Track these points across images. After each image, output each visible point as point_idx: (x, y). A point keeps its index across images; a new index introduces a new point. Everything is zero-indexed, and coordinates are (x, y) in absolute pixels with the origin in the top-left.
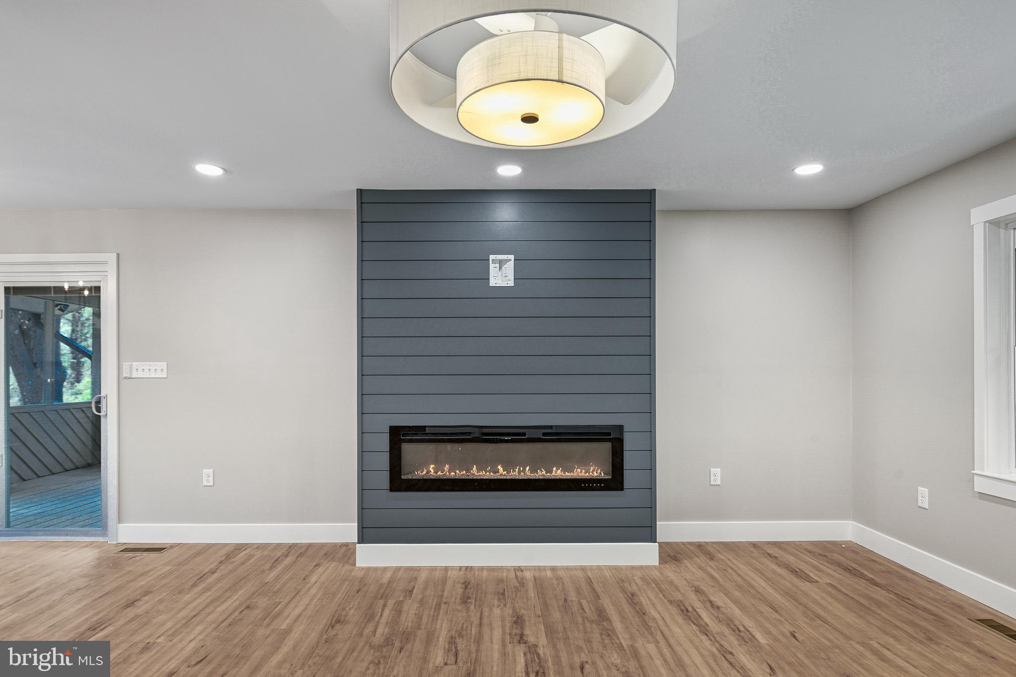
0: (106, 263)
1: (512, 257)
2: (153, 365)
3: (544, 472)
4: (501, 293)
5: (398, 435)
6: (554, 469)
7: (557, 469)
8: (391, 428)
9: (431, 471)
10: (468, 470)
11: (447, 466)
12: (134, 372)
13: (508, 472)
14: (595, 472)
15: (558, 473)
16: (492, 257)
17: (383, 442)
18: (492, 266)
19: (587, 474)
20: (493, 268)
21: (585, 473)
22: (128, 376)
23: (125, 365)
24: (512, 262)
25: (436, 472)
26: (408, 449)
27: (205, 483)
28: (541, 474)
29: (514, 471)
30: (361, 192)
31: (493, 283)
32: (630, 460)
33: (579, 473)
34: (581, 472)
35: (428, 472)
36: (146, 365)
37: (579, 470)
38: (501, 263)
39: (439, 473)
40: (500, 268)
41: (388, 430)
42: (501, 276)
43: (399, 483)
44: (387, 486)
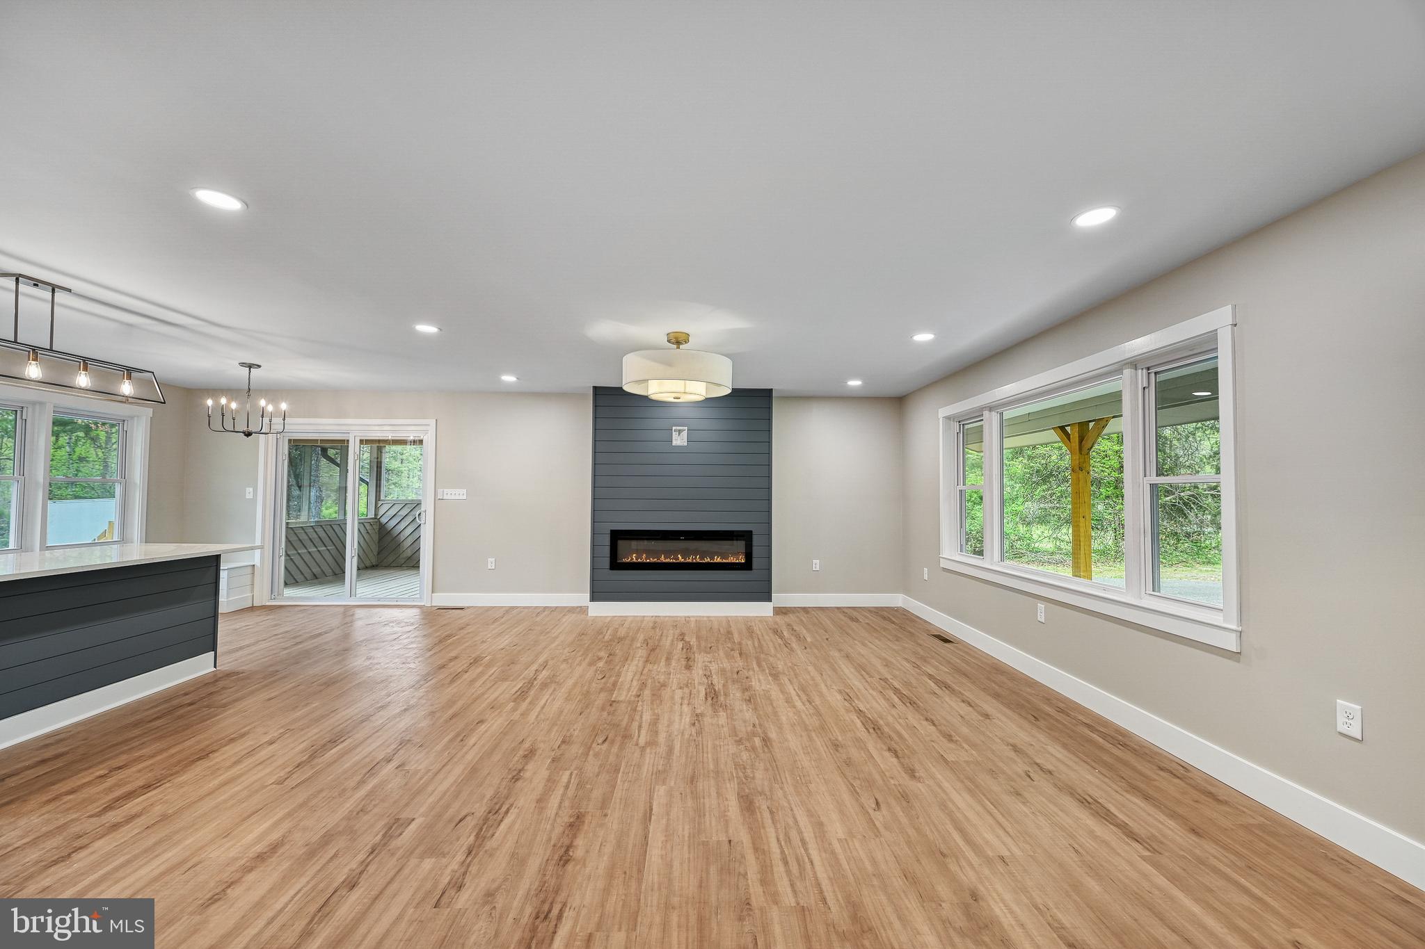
0: (428, 425)
1: (685, 428)
2: (458, 491)
3: (709, 560)
4: (680, 450)
5: (616, 536)
6: (715, 557)
7: (717, 557)
8: (611, 531)
9: (634, 558)
10: (656, 559)
11: (644, 555)
12: (445, 495)
13: (685, 559)
14: (736, 559)
15: (717, 559)
16: (674, 428)
17: (607, 540)
18: (674, 433)
19: (733, 560)
20: (675, 435)
22: (441, 498)
23: (440, 491)
24: (686, 431)
25: (637, 559)
26: (622, 544)
27: (489, 566)
28: (707, 560)
29: (689, 559)
30: (595, 388)
31: (674, 443)
32: (756, 551)
35: (632, 559)
36: (453, 491)
38: (680, 432)
39: (639, 560)
40: (679, 434)
41: (609, 532)
42: (679, 439)
43: (616, 565)
44: (608, 566)
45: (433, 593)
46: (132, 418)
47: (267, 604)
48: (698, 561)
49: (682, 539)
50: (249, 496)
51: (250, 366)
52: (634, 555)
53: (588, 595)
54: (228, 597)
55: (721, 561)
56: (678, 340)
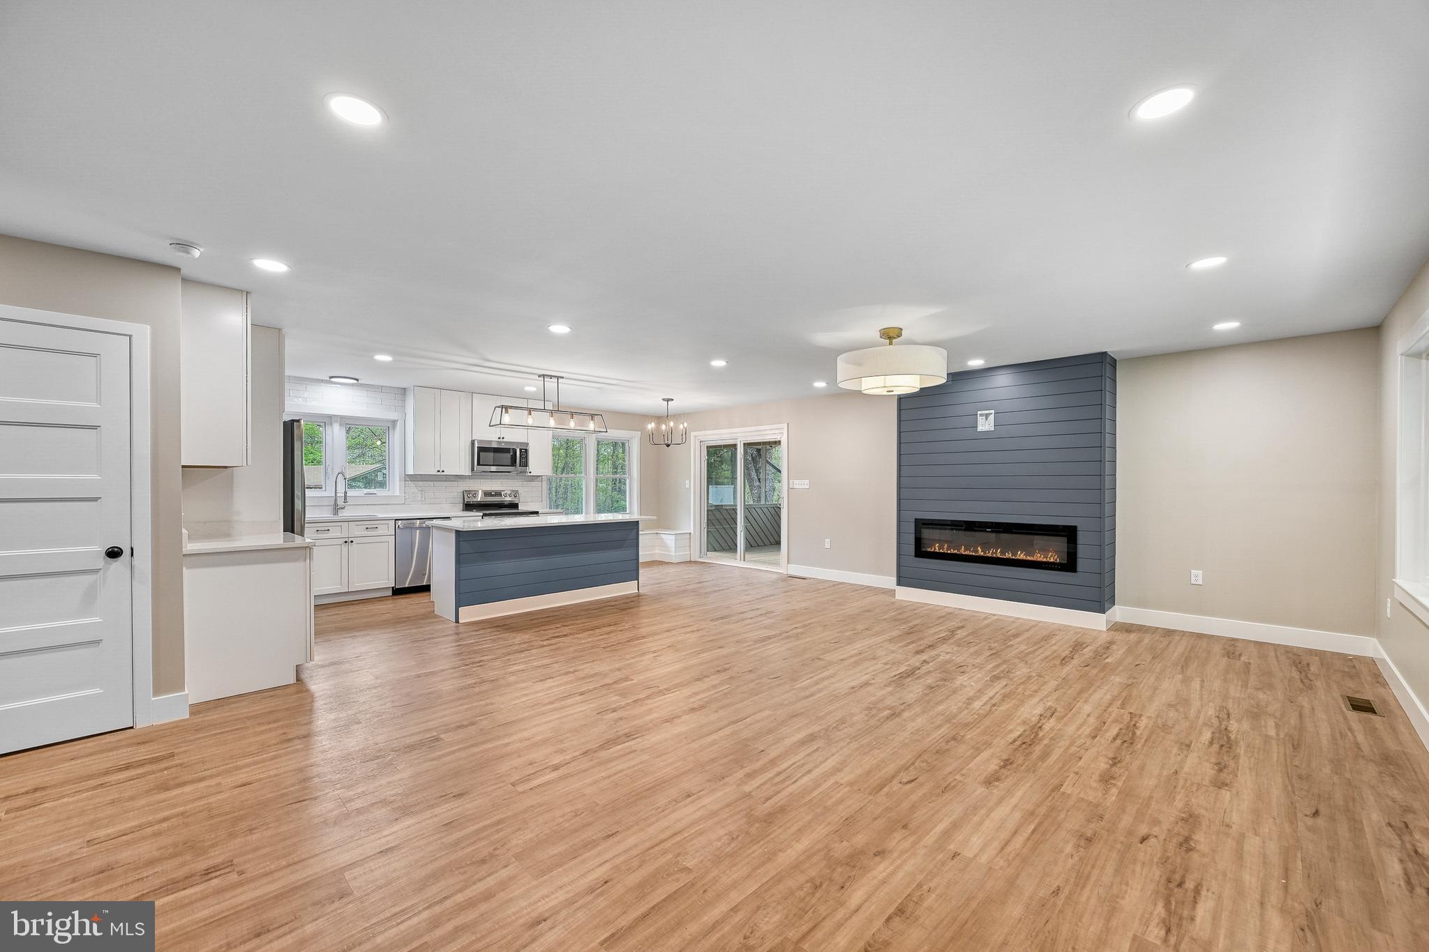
0: (782, 428)
1: (993, 411)
2: (804, 481)
4: (985, 436)
5: (921, 524)
6: (1019, 553)
7: (1021, 554)
8: (916, 519)
10: (958, 550)
11: (946, 545)
12: (795, 485)
13: (985, 553)
14: (1052, 558)
15: (1021, 556)
16: (979, 412)
17: (911, 527)
18: (979, 418)
19: (1045, 560)
20: (981, 420)
21: (1044, 558)
22: (792, 487)
23: (791, 481)
24: (993, 415)
25: (939, 549)
26: (927, 533)
27: (826, 547)
28: (1008, 555)
29: (989, 552)
31: (980, 428)
32: (1082, 551)
33: (1039, 557)
34: (1040, 557)
35: (935, 549)
36: (802, 481)
37: (1039, 555)
38: (987, 416)
39: (941, 551)
40: (986, 419)
41: (914, 520)
42: (985, 424)
43: (920, 552)
44: (913, 553)
45: (788, 563)
46: (632, 438)
47: (698, 560)
48: (999, 555)
49: (989, 531)
50: (687, 486)
51: (668, 400)
52: (937, 545)
53: (894, 579)
54: (675, 552)
55: (1024, 558)
56: (891, 335)
